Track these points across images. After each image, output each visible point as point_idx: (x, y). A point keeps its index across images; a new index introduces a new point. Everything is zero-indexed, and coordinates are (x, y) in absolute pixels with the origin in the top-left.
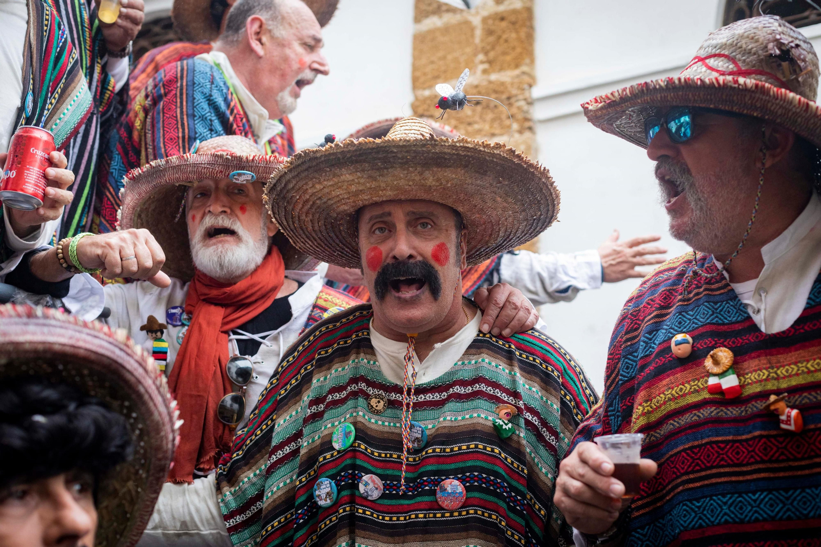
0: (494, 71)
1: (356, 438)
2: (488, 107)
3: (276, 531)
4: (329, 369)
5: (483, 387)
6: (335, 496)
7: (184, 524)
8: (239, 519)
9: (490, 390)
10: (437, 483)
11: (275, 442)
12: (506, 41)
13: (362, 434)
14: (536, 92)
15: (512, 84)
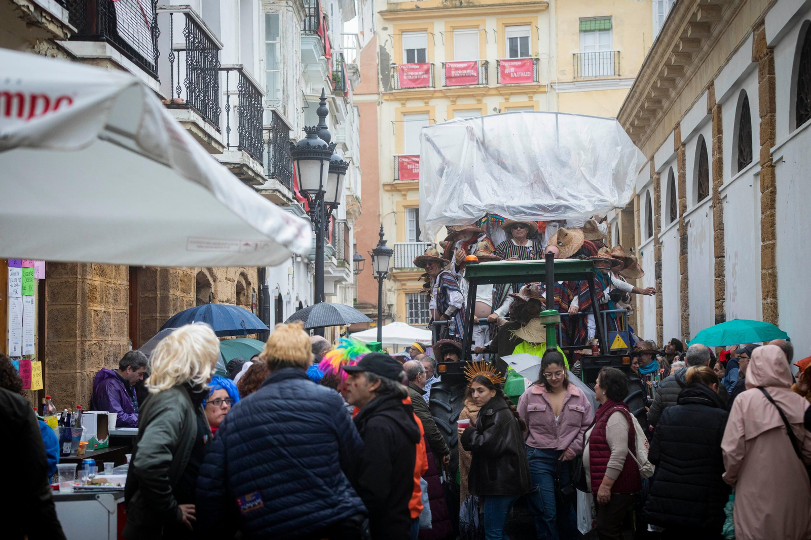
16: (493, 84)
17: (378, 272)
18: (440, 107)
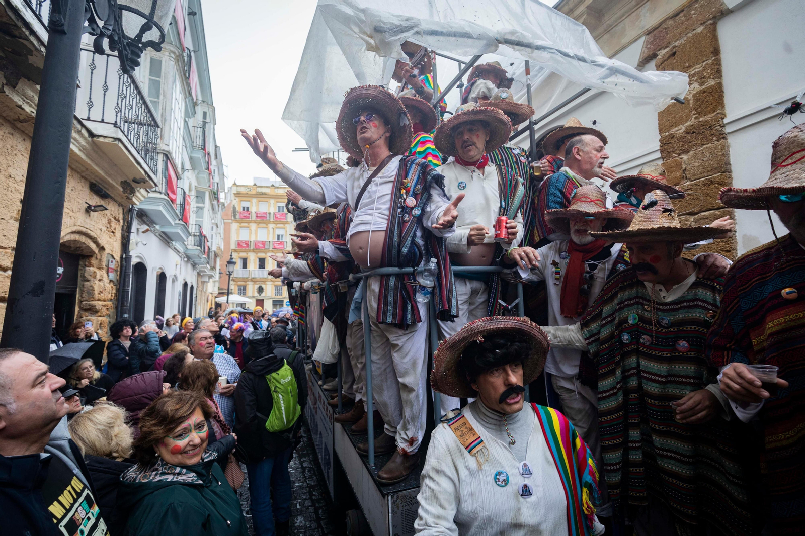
0: (701, 117)
1: (639, 321)
2: (699, 133)
3: (607, 348)
4: (625, 291)
5: (699, 303)
6: (630, 340)
7: (569, 342)
8: (590, 340)
9: (702, 304)
10: (676, 341)
11: (604, 316)
12: (707, 101)
13: (642, 319)
14: (726, 121)
15: (712, 120)
16: (272, 220)
17: (229, 272)
18: (253, 226)
